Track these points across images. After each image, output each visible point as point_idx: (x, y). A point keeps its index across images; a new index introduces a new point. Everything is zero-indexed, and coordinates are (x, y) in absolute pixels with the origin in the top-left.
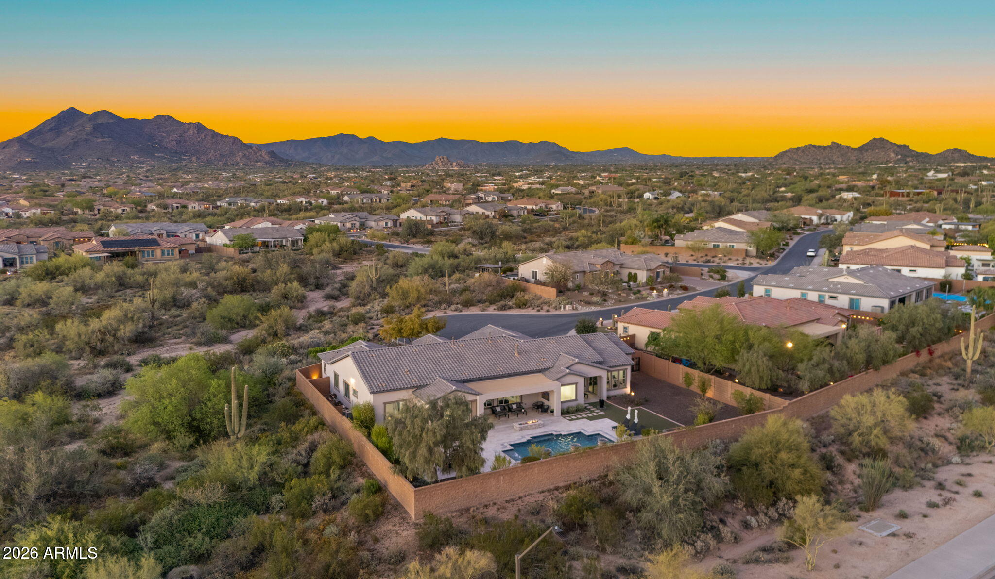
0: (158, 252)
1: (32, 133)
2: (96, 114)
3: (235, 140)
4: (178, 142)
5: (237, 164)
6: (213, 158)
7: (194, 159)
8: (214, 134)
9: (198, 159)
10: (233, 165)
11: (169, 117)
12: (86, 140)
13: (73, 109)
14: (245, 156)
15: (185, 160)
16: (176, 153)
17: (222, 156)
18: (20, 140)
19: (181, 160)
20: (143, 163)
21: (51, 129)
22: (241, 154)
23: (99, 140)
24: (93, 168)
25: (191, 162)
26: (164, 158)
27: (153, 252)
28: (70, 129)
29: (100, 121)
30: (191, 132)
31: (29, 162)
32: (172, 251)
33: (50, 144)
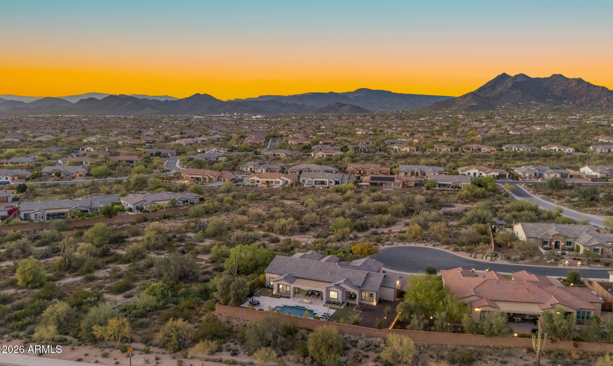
0: (393, 184)
1: (481, 89)
2: (516, 76)
3: (604, 89)
4: (563, 91)
5: (601, 106)
6: (584, 101)
7: (571, 102)
8: (589, 85)
9: (573, 102)
10: (598, 106)
11: (561, 75)
12: (507, 92)
13: (504, 74)
14: (608, 100)
15: (564, 103)
16: (560, 98)
17: (591, 100)
18: (473, 94)
19: (562, 103)
20: (536, 105)
21: (491, 86)
22: (605, 99)
23: (515, 92)
24: (508, 109)
25: (568, 104)
26: (551, 102)
27: (390, 184)
28: (501, 86)
29: (517, 81)
30: (573, 84)
31: (475, 106)
32: (399, 184)
33: (488, 95)
